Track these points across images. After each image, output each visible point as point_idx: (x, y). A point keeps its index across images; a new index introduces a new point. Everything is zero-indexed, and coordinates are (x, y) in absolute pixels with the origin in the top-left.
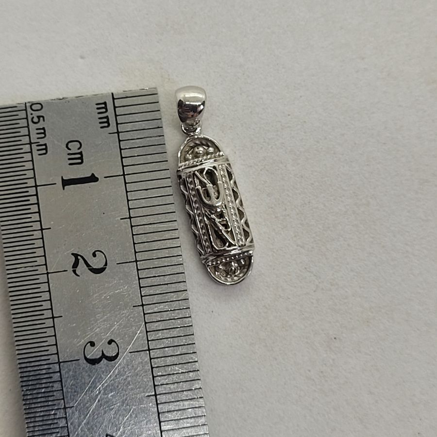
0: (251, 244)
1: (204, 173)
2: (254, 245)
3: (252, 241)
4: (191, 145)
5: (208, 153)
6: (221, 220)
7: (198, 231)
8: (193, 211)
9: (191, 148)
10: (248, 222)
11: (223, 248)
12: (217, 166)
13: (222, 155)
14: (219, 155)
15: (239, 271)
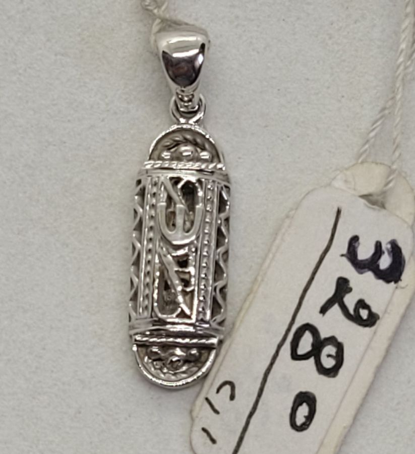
0: (218, 327)
1: (180, 186)
3: (221, 324)
5: (198, 159)
6: (180, 270)
7: (138, 277)
8: (141, 243)
9: (175, 143)
10: (226, 290)
11: (169, 316)
12: (203, 180)
13: (221, 169)
14: (215, 167)
15: (185, 368)
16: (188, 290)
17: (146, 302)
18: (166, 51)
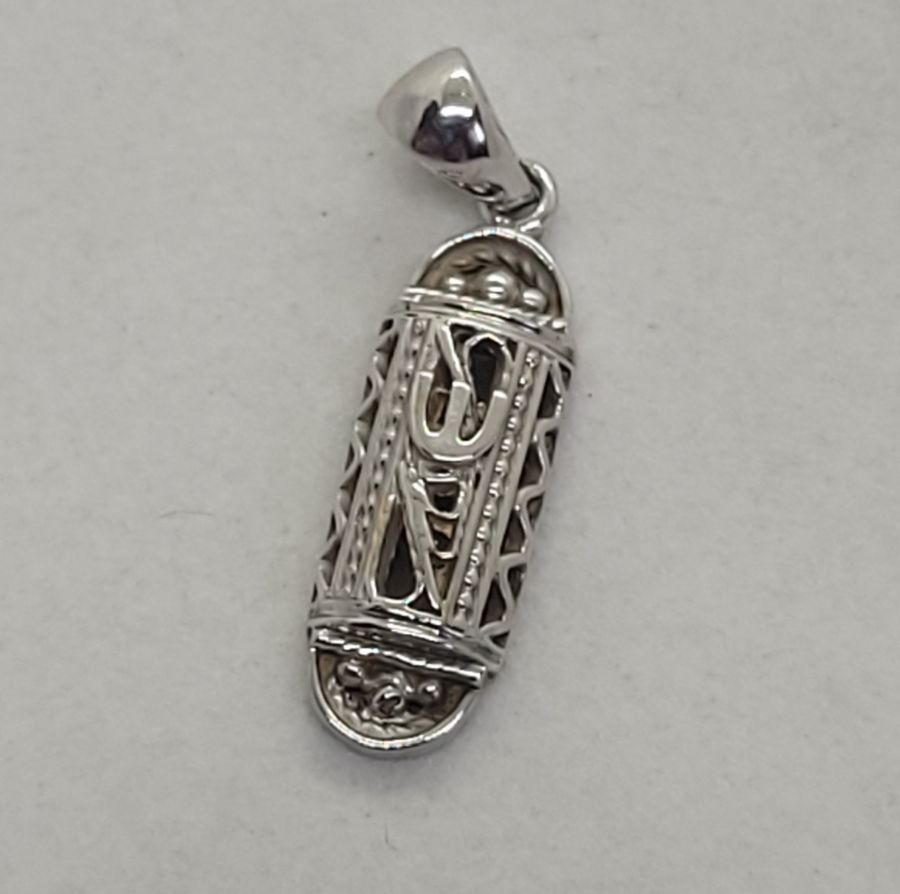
0: (493, 646)
3: (500, 640)
4: (483, 256)
5: (517, 303)
6: (436, 511)
7: (348, 514)
8: (366, 448)
11: (395, 602)
12: (522, 347)
13: (561, 330)
14: (549, 324)
15: (407, 716)
16: (444, 555)
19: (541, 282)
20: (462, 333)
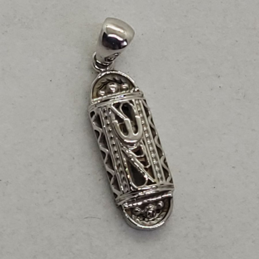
0: (171, 184)
1: (121, 107)
2: (173, 185)
3: (171, 181)
4: (103, 81)
5: (122, 90)
6: (139, 156)
7: (113, 169)
8: (108, 149)
9: (103, 84)
10: (166, 161)
11: (142, 186)
12: (133, 100)
13: (138, 91)
14: (134, 91)
15: (158, 214)
16: (148, 167)
17: (124, 182)
18: (106, 32)
19: (123, 81)
20: (117, 105)
